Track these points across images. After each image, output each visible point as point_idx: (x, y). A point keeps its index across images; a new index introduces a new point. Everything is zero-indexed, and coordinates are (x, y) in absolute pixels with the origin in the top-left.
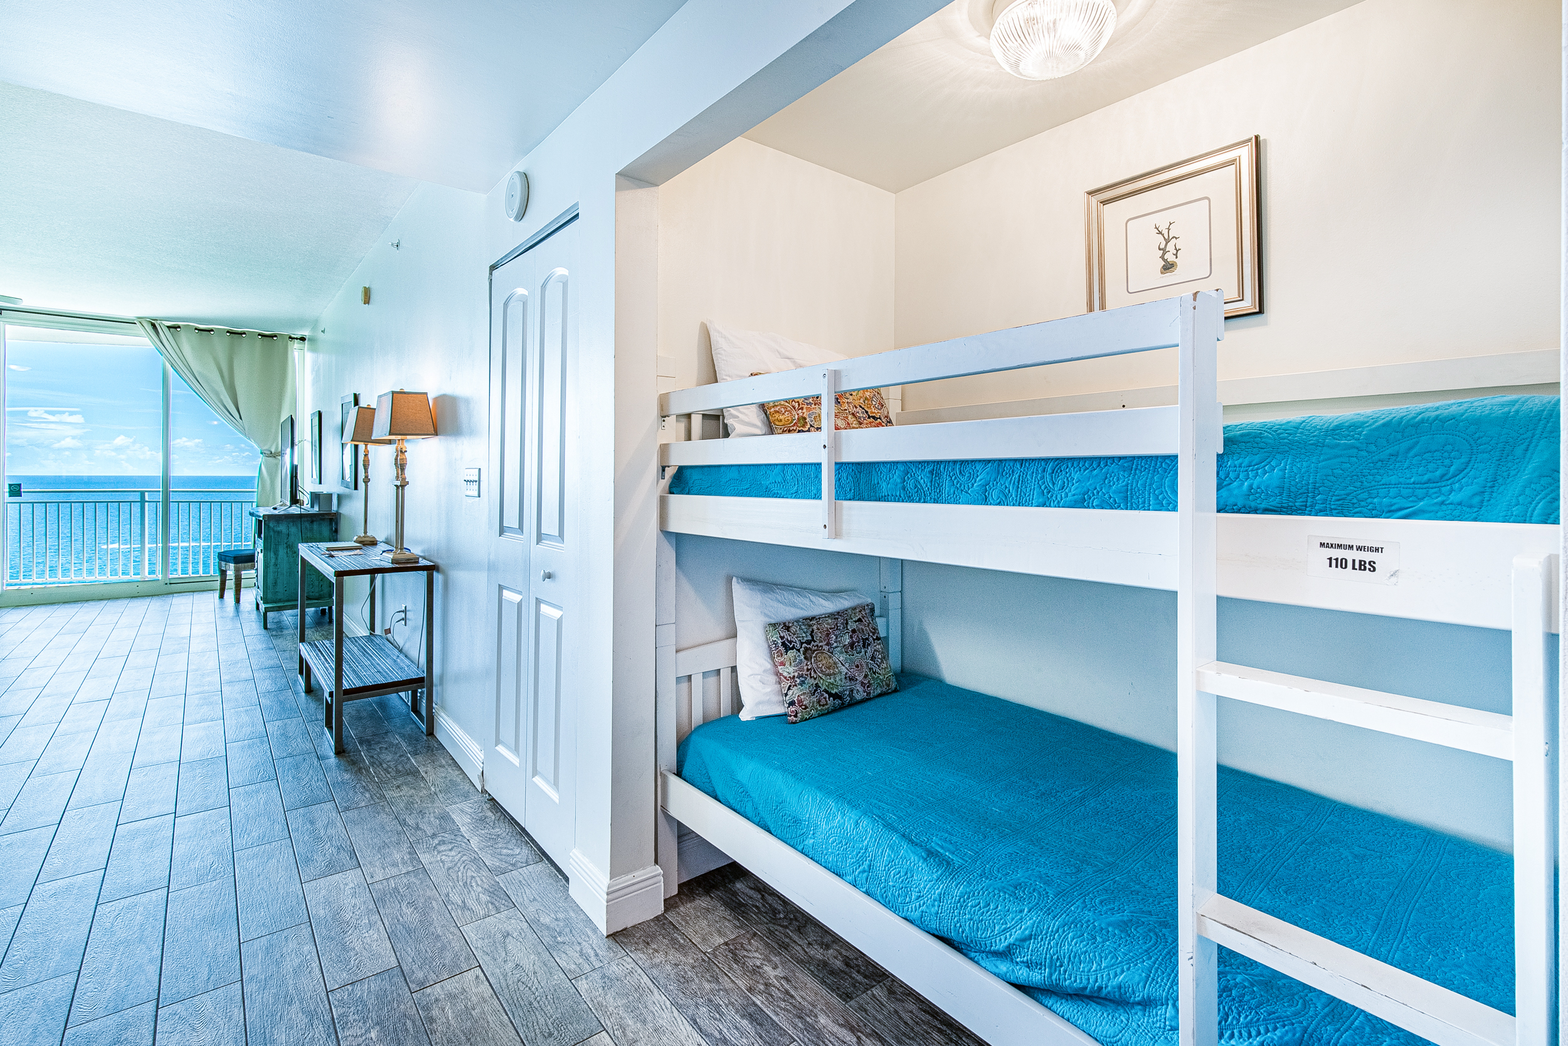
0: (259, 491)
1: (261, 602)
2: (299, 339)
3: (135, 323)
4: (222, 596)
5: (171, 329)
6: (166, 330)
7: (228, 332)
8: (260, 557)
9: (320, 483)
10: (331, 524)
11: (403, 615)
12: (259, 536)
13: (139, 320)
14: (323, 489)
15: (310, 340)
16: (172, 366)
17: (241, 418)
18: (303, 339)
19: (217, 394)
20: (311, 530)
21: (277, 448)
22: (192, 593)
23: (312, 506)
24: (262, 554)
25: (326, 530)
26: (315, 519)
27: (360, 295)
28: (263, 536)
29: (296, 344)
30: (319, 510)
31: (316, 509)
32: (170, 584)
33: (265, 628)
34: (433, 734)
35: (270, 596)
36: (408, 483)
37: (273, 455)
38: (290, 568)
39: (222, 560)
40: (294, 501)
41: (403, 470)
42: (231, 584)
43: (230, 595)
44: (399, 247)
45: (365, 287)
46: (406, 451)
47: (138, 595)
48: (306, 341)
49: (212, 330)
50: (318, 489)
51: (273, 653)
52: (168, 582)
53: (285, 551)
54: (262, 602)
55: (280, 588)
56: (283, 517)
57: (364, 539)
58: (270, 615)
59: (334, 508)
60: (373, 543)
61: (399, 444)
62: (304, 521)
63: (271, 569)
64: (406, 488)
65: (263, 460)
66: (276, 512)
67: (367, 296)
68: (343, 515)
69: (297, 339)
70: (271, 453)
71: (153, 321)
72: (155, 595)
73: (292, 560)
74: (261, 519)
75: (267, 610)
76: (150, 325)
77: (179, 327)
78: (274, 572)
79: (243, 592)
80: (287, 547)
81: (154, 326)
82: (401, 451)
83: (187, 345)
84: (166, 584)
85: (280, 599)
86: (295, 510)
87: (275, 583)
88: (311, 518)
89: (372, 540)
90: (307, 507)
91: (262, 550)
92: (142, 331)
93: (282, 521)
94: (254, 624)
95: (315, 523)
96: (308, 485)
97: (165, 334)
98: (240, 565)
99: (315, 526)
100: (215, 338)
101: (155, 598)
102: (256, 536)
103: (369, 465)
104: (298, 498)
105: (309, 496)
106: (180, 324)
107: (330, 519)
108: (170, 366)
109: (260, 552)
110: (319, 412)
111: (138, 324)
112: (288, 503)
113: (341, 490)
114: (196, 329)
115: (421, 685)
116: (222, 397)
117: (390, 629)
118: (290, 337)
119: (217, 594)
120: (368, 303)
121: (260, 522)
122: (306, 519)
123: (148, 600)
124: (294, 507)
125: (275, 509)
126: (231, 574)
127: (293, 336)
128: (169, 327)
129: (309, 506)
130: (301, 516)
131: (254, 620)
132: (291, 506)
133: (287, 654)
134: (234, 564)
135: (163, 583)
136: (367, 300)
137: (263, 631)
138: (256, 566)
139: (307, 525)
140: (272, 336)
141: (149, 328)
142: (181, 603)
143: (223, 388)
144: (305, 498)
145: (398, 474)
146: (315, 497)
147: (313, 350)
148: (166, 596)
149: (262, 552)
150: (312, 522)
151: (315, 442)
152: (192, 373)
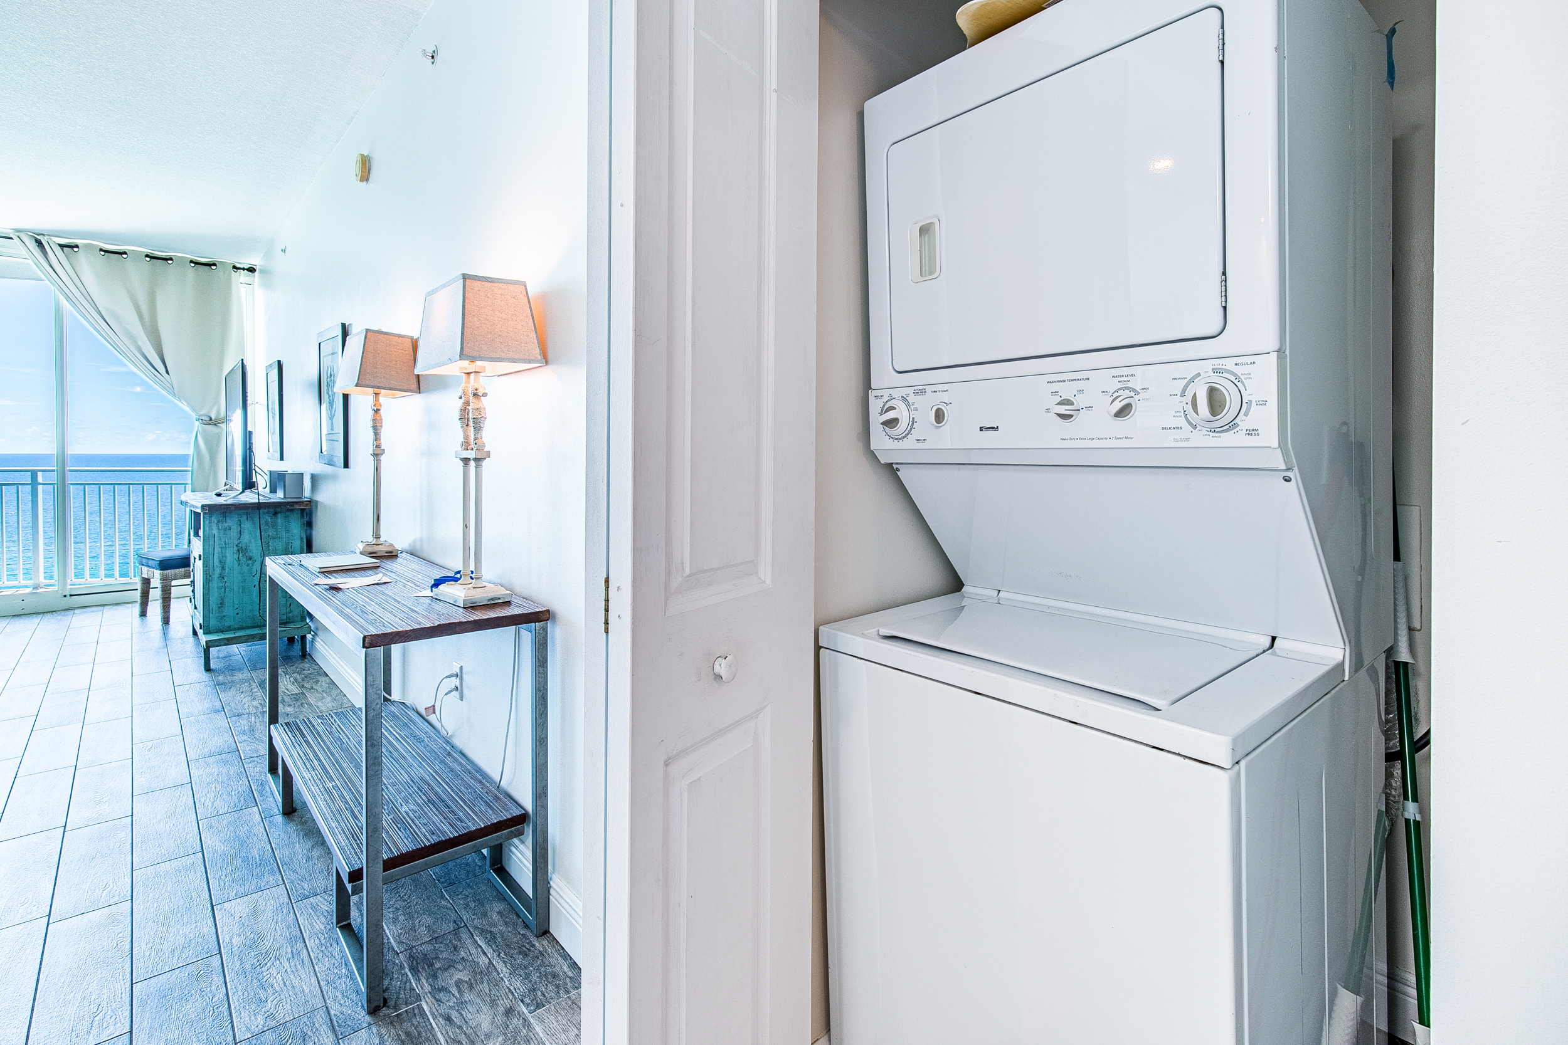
0: (195, 470)
1: (200, 632)
2: (247, 270)
3: (11, 239)
4: (143, 614)
5: (65, 249)
6: (58, 250)
7: (147, 256)
8: (198, 566)
9: (282, 458)
10: (302, 516)
11: (455, 682)
12: (197, 534)
13: (17, 234)
14: (288, 466)
15: (261, 271)
16: (68, 298)
17: (167, 372)
18: (252, 270)
19: (133, 339)
20: (274, 526)
21: (218, 412)
22: (101, 608)
23: (273, 490)
24: (202, 561)
25: (296, 528)
26: (279, 510)
27: (354, 168)
28: (201, 533)
29: (243, 276)
30: (285, 498)
31: (279, 496)
32: (71, 595)
33: (208, 669)
34: (549, 931)
35: (213, 623)
36: (488, 454)
37: (211, 422)
38: (244, 581)
39: (143, 565)
40: (249, 484)
41: (478, 429)
42: (155, 594)
43: (155, 609)
44: (438, 58)
45: (362, 155)
46: (485, 395)
48: (256, 273)
49: (125, 253)
50: (279, 466)
51: (221, 721)
52: (68, 593)
53: (236, 556)
54: (202, 631)
55: (228, 611)
56: (233, 508)
57: (375, 549)
58: (213, 651)
59: (307, 493)
60: (392, 555)
61: (468, 382)
62: (264, 513)
63: (215, 584)
64: (485, 463)
65: (200, 429)
66: (221, 500)
67: (366, 168)
68: (321, 503)
69: (244, 269)
70: (211, 419)
71: (38, 237)
72: (47, 612)
73: (246, 569)
74: (199, 511)
75: (210, 644)
76: (34, 241)
77: (77, 246)
78: (219, 588)
79: (174, 604)
80: (238, 550)
81: (39, 243)
82: (475, 395)
83: (88, 268)
84: (65, 596)
85: (229, 627)
86: (249, 497)
87: (221, 604)
88: (275, 509)
89: (390, 549)
90: (263, 492)
91: (200, 556)
92: (23, 251)
93: (231, 512)
94: (189, 661)
95: (279, 515)
96: (265, 462)
97: (56, 256)
98: (169, 571)
99: (280, 520)
100: (128, 263)
101: (48, 616)
102: (192, 534)
103: (381, 426)
104: (254, 479)
105: (267, 478)
106: (77, 242)
107: (301, 509)
108: (65, 300)
109: (197, 558)
110: (279, 362)
111: (16, 239)
112: (240, 488)
113: (319, 468)
114: (101, 250)
115: (517, 830)
116: (140, 343)
117: (434, 706)
118: (234, 267)
119: (137, 609)
120: (367, 180)
121: (197, 515)
122: (266, 510)
123: (36, 620)
124: (248, 492)
125: (219, 495)
126: (156, 582)
127: (238, 265)
128: (62, 246)
129: (268, 490)
130: (259, 506)
131: (189, 653)
132: (243, 492)
133: (244, 722)
134: (161, 570)
135: (60, 595)
136: (365, 176)
137: (204, 676)
138: (192, 576)
139: (267, 518)
140: (209, 265)
141: (32, 245)
142: (84, 623)
143: (142, 332)
144: (262, 481)
145: (466, 437)
146: (277, 480)
147: (267, 286)
148: (63, 613)
149: (200, 559)
150: (275, 514)
151: (273, 403)
152: (96, 309)
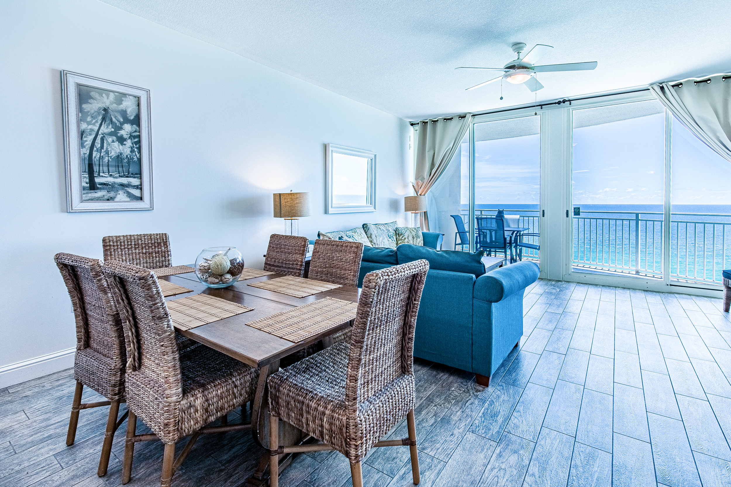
3: (649, 89)
6: (671, 88)
13: (652, 86)
19: (714, 132)
32: (671, 285)
47: (647, 289)
49: (710, 79)
52: (669, 284)
71: (661, 85)
76: (659, 87)
77: (681, 84)
81: (662, 88)
83: (688, 95)
84: (668, 285)
92: (654, 94)
97: (670, 92)
100: (711, 86)
106: (681, 81)
111: (651, 89)
114: (695, 82)
116: (719, 135)
128: (673, 86)
135: (665, 284)
141: (658, 90)
143: (719, 126)
152: (692, 118)
